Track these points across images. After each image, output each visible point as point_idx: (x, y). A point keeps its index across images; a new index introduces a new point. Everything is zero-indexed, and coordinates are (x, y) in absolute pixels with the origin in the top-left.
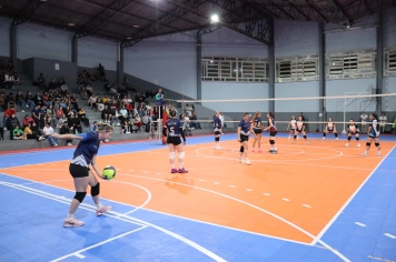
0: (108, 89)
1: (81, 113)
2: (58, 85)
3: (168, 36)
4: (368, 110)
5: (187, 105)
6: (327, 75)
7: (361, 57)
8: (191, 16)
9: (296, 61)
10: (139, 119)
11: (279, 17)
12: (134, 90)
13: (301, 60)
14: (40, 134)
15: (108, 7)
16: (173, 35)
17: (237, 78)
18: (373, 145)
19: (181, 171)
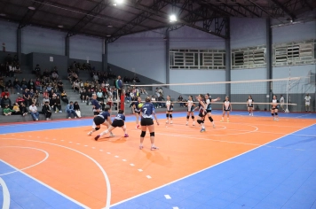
0: (92, 76)
1: (63, 94)
3: (143, 33)
4: (308, 92)
6: (274, 63)
7: (302, 47)
9: (248, 51)
11: (233, 16)
13: (252, 51)
15: (89, 12)
16: (147, 33)
17: (199, 66)
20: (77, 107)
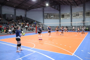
0: (23, 21)
2: (12, 20)
3: (36, 9)
5: (41, 24)
6: (72, 17)
7: (80, 13)
8: (42, 4)
10: (30, 28)
11: (61, 4)
12: (29, 21)
13: (66, 14)
14: (8, 31)
15: (23, 2)
16: (38, 9)
17: (52, 18)
18: (83, 33)
19: (41, 40)
20: (22, 30)
